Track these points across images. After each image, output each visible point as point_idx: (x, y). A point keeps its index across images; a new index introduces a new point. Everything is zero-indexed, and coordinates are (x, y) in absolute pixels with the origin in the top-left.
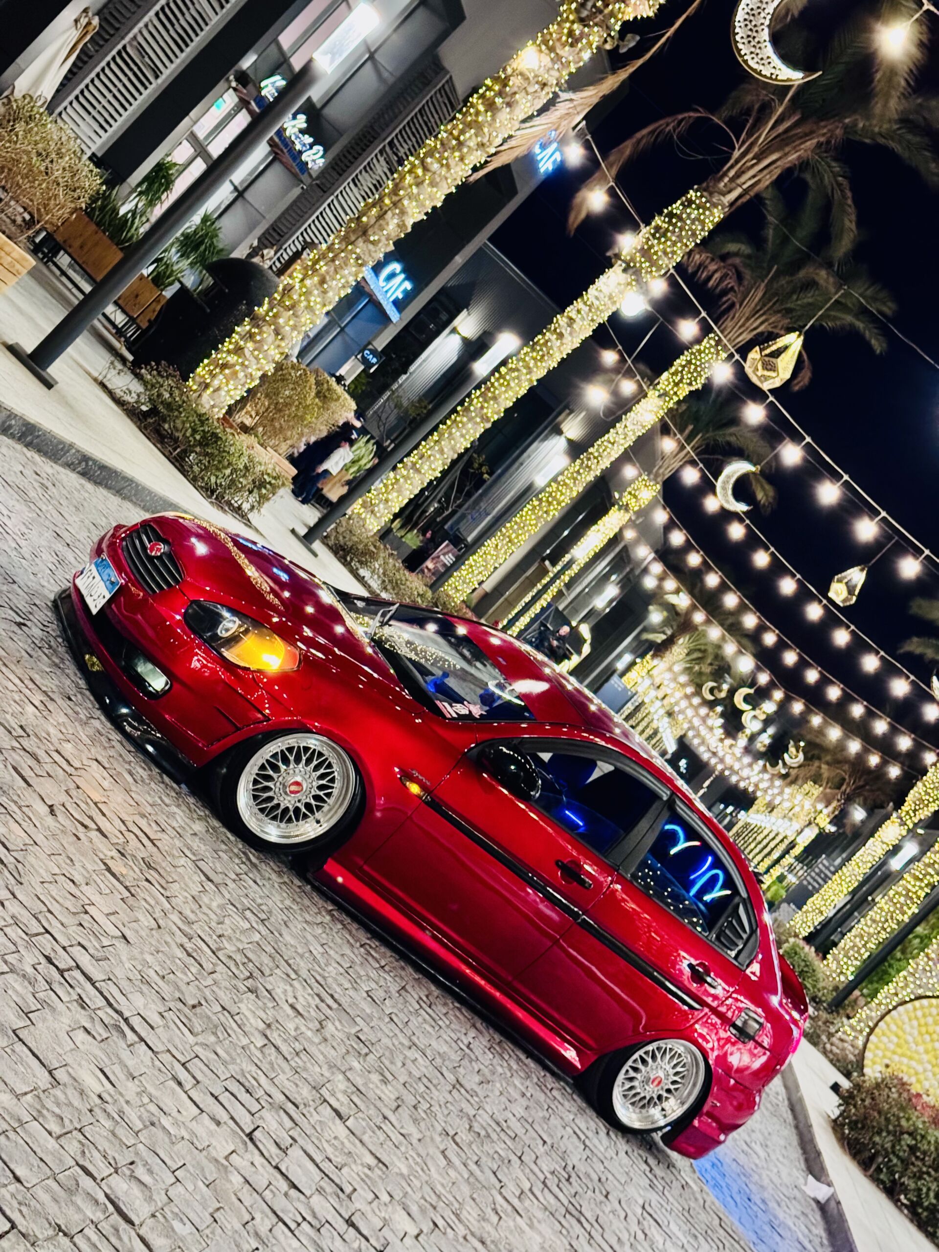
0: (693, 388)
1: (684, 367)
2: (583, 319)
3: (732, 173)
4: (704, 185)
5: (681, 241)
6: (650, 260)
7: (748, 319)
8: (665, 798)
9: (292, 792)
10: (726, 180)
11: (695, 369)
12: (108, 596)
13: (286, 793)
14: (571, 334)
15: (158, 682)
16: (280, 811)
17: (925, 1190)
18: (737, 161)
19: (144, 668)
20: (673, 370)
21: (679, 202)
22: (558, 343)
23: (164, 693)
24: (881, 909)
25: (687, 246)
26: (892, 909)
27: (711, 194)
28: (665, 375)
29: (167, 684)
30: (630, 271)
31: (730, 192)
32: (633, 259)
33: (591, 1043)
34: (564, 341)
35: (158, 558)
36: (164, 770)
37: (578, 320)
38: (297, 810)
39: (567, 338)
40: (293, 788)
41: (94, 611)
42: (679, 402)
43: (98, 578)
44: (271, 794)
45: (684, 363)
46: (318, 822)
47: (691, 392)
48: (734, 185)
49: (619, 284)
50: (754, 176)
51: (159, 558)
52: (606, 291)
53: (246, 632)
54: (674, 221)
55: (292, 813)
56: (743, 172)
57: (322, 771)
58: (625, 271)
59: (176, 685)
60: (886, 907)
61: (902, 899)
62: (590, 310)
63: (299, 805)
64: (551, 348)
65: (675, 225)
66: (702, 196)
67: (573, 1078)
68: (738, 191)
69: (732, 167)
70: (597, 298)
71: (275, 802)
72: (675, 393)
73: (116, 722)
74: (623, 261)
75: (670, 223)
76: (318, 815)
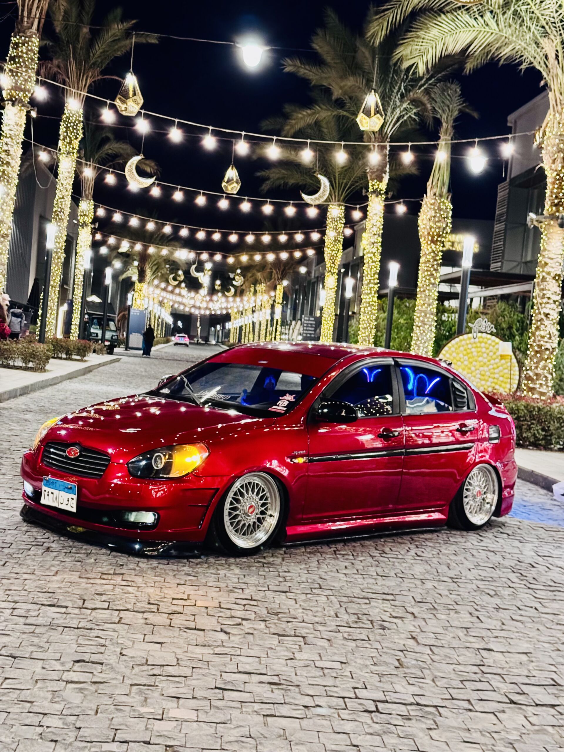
0: (79, 139)
1: (66, 132)
2: (12, 146)
3: (26, 14)
4: (16, 30)
5: (29, 68)
6: (21, 90)
7: (78, 83)
8: (393, 363)
9: (252, 513)
10: (26, 19)
11: (73, 129)
12: (75, 497)
13: (249, 516)
14: (12, 159)
15: (148, 518)
16: (252, 527)
17: (536, 432)
18: (23, 6)
19: (133, 517)
20: (61, 137)
21: (11, 48)
22: (10, 169)
23: (158, 520)
24: (364, 320)
25: (34, 69)
26: (368, 317)
27: (24, 32)
28: (60, 143)
29: (155, 515)
30: (17, 103)
31: (32, 24)
32: (11, 96)
33: (442, 503)
34: (12, 165)
35: (79, 456)
36: (188, 558)
37: (10, 149)
38: (259, 519)
39: (13, 163)
40: (251, 510)
41: (74, 510)
42: (78, 152)
43: (56, 492)
44: (243, 523)
45: (65, 130)
46: (271, 516)
47: (80, 142)
48: (32, 19)
49: (15, 114)
50: (38, 7)
51: (81, 455)
52: (12, 123)
53: (171, 457)
54: (17, 60)
55: (257, 523)
56: (31, 9)
57: (256, 490)
58: (13, 105)
59: (160, 512)
60: (365, 318)
61: (369, 309)
62: (12, 139)
63: (258, 516)
64: (8, 173)
65: (19, 63)
66: (21, 37)
67: (446, 525)
68: (36, 21)
69: (23, 11)
70: (11, 130)
71: (247, 524)
72: (73, 148)
73: (140, 554)
74: (7, 100)
75: (15, 63)
76: (269, 512)
